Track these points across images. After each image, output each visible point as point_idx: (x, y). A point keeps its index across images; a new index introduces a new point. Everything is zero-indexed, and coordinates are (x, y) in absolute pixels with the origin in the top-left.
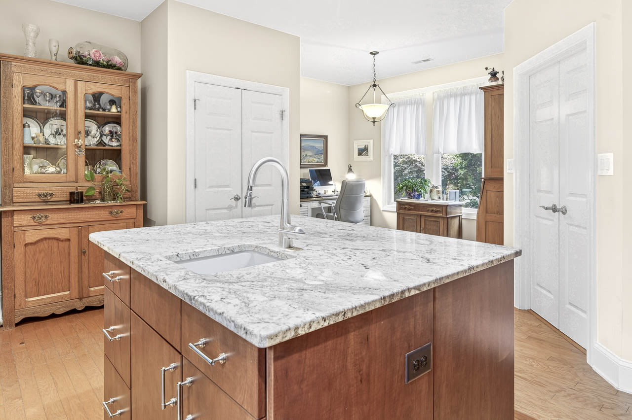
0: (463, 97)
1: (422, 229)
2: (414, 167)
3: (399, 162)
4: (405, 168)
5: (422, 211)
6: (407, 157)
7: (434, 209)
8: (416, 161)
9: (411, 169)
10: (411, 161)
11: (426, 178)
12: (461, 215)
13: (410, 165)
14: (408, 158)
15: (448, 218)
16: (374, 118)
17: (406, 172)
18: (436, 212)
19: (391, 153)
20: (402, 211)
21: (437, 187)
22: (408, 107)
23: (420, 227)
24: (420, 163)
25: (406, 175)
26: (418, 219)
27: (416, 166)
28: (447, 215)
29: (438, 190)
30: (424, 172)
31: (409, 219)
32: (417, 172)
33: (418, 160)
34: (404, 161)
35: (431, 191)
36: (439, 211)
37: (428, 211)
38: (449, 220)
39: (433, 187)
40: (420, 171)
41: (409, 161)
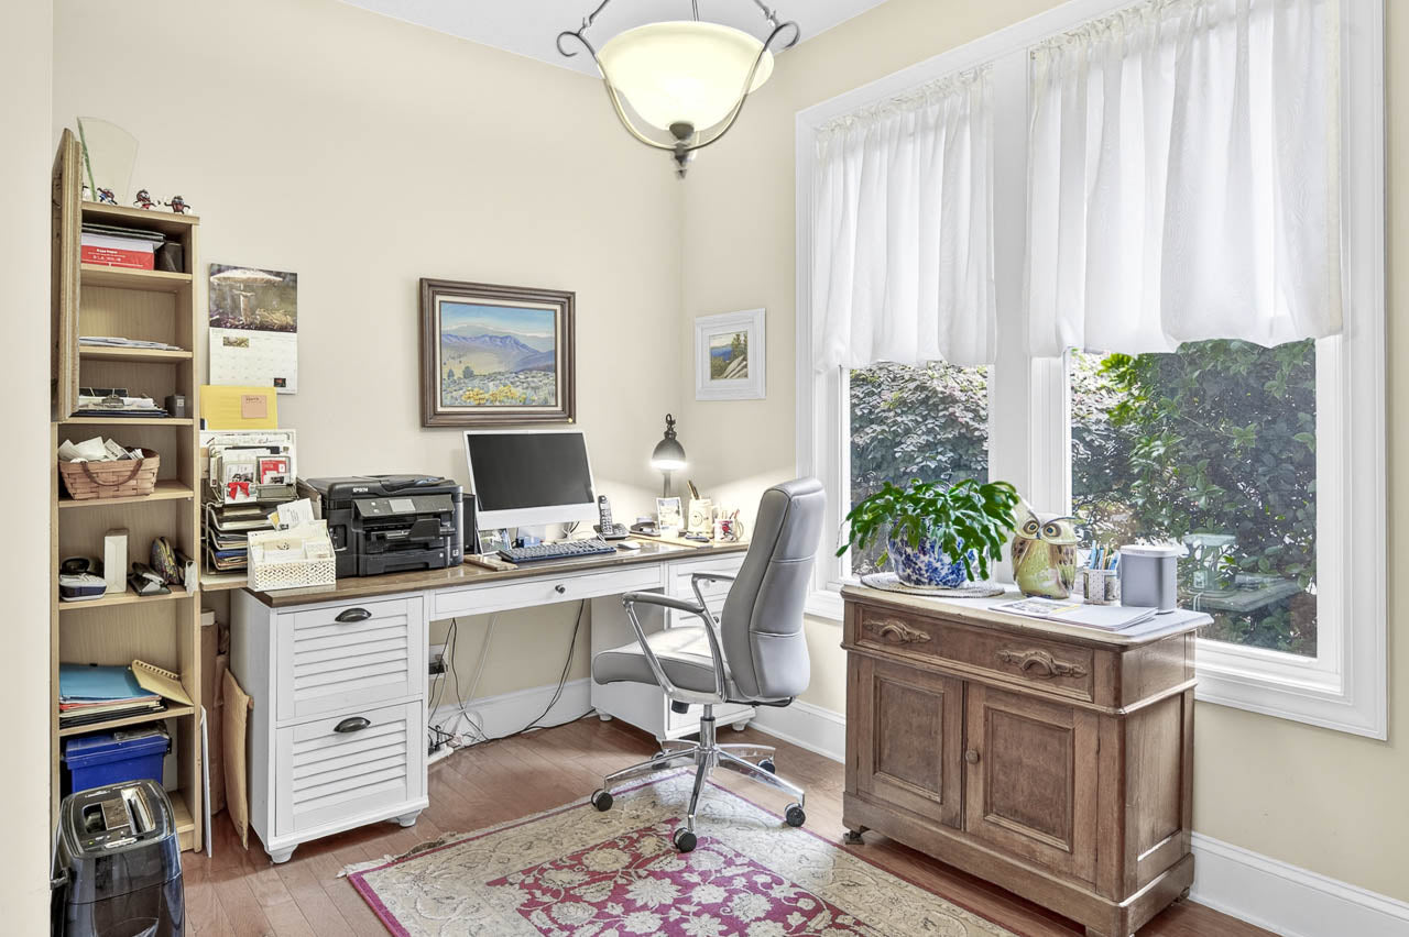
0: (1197, 44)
1: (970, 755)
2: (943, 427)
3: (883, 406)
4: (908, 432)
5: (972, 661)
6: (912, 385)
7: (1043, 656)
8: (950, 400)
9: (929, 431)
10: (930, 402)
11: (991, 480)
12: (1192, 689)
13: (925, 418)
14: (921, 388)
15: (1124, 720)
16: (681, 130)
17: (910, 443)
18: (1054, 675)
19: (835, 363)
20: (872, 648)
21: (1051, 528)
22: (910, 147)
23: (964, 750)
24: (967, 409)
25: (909, 458)
26: (953, 699)
27: (952, 421)
28: (1118, 703)
29: (1058, 541)
30: (986, 446)
31: (905, 690)
32: (954, 444)
33: (957, 394)
34: (902, 402)
35: (1019, 548)
36: (1072, 673)
37: (1007, 664)
38: (1134, 728)
39: (1032, 525)
40: (968, 447)
41: (924, 402)
